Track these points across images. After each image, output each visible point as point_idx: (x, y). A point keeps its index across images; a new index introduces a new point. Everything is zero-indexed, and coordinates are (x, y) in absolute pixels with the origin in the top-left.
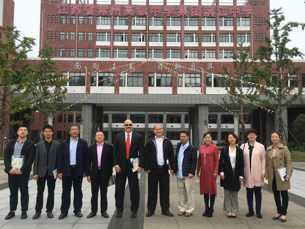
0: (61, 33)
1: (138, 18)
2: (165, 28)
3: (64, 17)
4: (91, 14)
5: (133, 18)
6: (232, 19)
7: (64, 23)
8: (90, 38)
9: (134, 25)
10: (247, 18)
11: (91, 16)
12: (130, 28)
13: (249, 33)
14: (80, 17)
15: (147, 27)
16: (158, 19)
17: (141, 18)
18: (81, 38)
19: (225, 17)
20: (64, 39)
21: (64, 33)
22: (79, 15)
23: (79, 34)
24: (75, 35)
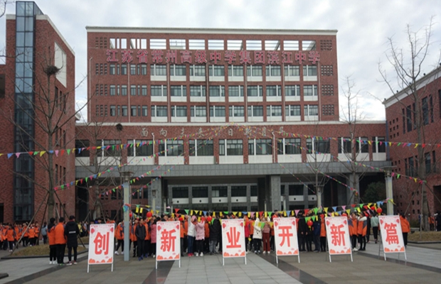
0: (112, 86)
1: (197, 67)
2: (226, 79)
3: (114, 66)
4: (144, 61)
5: (191, 67)
6: (298, 67)
7: (114, 73)
8: (144, 92)
9: (192, 75)
10: (313, 65)
11: (144, 63)
12: (188, 79)
13: (316, 84)
14: (132, 66)
15: (207, 78)
16: (219, 67)
17: (200, 67)
18: (134, 92)
19: (291, 65)
20: (114, 94)
21: (114, 86)
22: (131, 63)
23: (132, 86)
24: (127, 88)
